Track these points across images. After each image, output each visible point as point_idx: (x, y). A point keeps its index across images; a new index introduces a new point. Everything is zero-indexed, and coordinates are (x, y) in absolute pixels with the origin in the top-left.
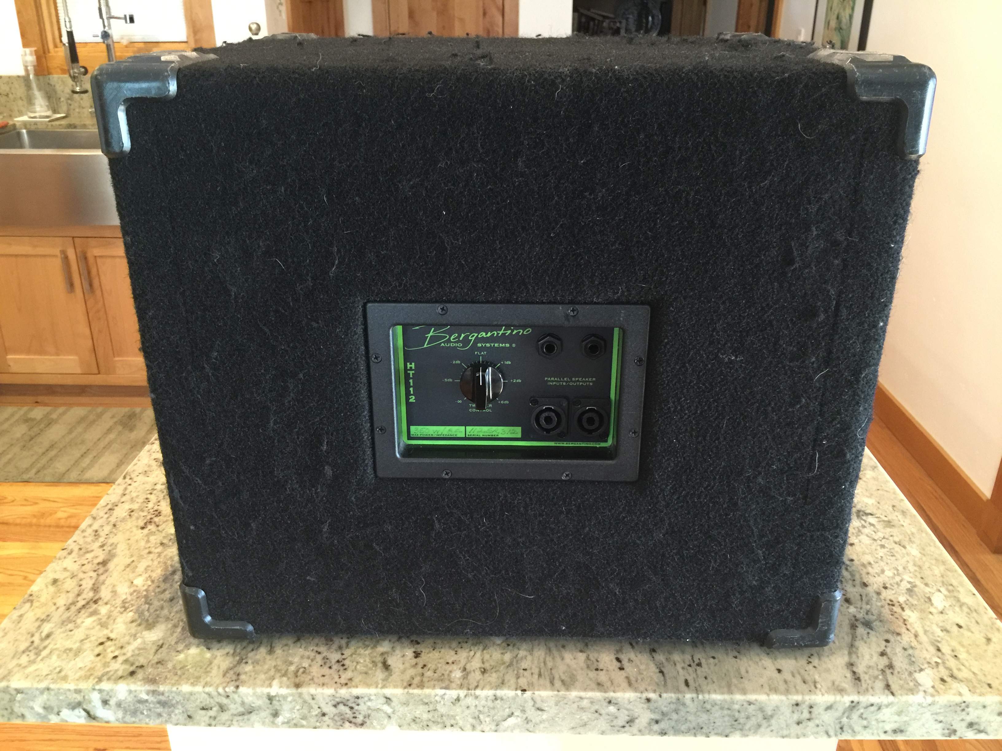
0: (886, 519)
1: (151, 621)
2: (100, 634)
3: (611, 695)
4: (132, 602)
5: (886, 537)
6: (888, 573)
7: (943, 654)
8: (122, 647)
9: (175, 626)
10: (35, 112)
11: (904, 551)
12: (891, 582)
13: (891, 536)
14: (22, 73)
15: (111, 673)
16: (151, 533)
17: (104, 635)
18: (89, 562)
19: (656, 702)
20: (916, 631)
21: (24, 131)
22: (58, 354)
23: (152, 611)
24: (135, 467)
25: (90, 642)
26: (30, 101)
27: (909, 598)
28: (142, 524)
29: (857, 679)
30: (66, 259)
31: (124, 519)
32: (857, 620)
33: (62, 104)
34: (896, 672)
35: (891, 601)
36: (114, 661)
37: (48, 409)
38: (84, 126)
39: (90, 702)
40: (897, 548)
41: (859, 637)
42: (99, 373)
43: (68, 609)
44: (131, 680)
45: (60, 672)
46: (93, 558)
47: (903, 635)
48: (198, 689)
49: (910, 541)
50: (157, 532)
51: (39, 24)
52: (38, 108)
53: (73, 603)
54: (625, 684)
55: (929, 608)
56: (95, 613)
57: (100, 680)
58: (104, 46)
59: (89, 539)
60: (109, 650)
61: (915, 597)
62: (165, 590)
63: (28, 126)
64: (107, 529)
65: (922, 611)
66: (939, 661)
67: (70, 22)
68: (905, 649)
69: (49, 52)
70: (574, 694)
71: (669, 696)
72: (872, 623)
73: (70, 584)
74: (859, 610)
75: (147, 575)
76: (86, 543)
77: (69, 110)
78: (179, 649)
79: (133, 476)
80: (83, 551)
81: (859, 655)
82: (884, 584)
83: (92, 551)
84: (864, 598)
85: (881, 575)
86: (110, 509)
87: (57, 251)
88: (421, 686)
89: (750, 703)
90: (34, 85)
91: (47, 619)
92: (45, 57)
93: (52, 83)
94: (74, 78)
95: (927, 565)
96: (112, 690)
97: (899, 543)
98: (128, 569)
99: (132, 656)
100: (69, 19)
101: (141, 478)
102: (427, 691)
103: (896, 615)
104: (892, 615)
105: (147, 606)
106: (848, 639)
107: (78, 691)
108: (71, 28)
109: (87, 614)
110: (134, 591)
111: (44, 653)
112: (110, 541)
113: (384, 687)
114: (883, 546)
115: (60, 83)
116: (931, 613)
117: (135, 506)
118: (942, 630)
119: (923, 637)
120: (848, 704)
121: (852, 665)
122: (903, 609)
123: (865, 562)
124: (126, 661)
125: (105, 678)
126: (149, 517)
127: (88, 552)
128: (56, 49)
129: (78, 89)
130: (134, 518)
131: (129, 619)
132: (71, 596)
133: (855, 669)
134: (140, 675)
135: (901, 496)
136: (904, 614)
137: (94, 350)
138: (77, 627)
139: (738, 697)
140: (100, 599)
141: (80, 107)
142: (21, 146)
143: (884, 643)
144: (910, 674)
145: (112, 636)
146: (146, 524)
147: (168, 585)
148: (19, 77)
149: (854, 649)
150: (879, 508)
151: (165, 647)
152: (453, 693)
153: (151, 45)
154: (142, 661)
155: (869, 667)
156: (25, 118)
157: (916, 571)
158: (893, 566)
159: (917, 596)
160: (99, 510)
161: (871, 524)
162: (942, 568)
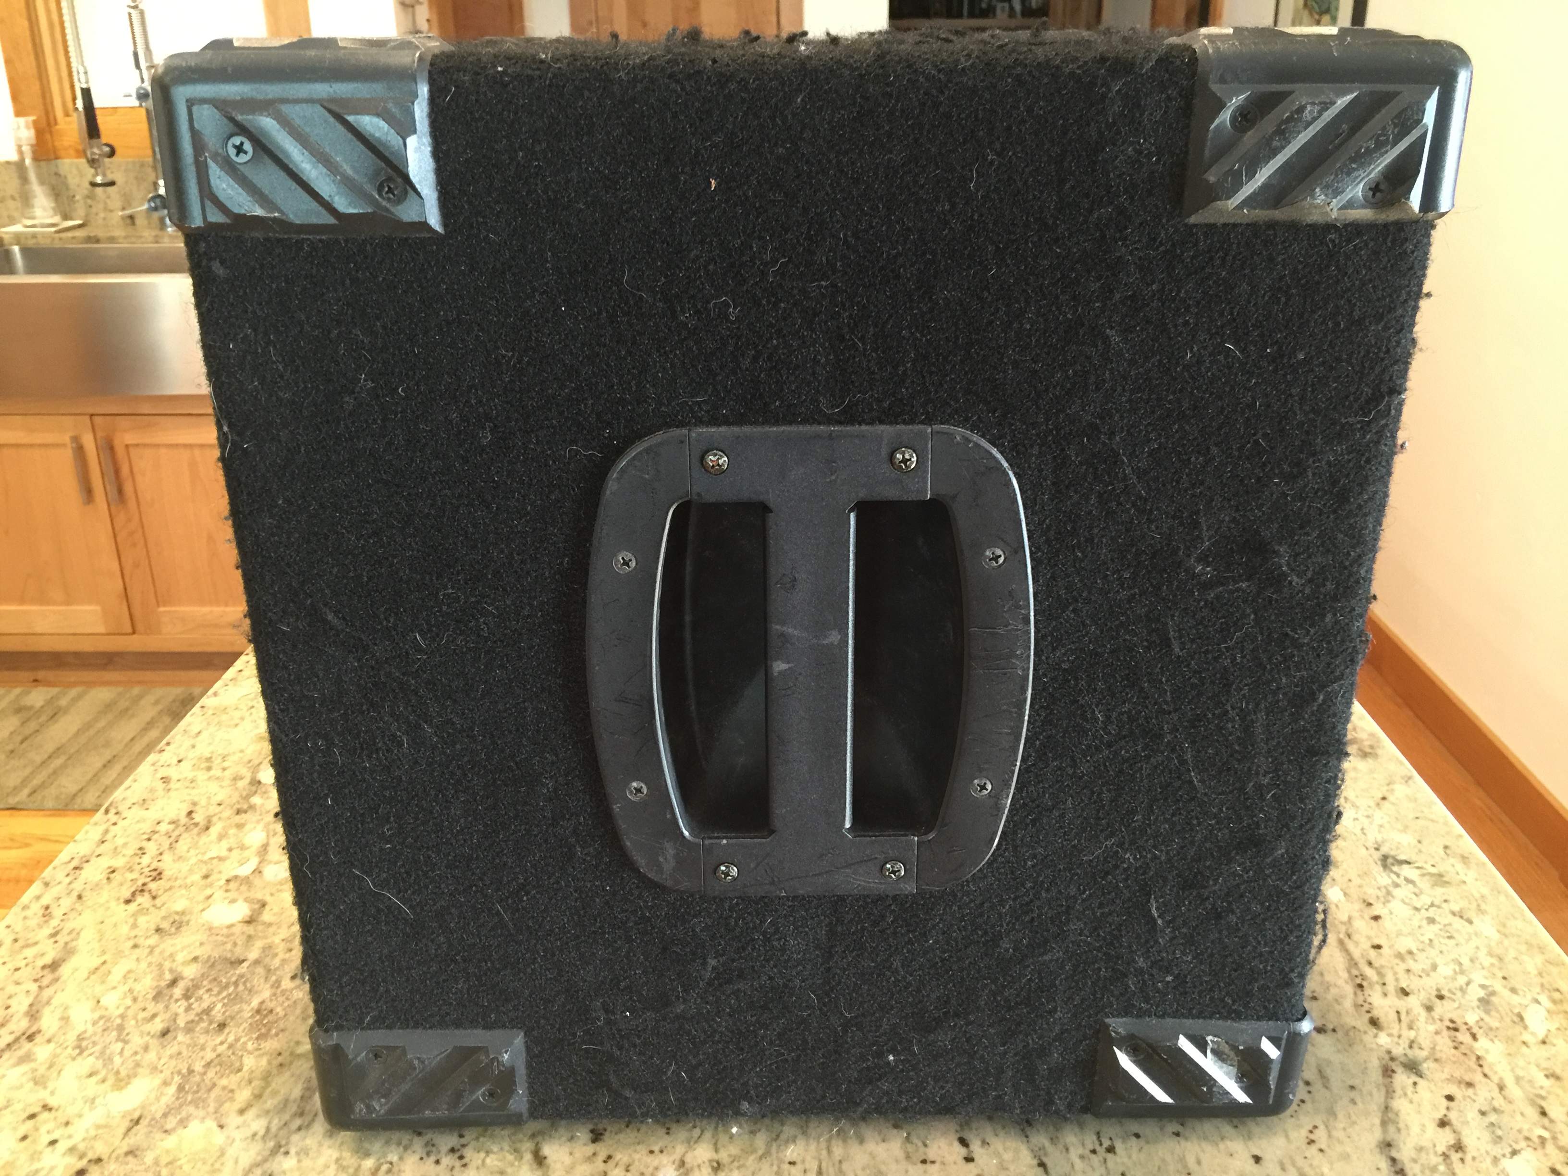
0: (1433, 870)
1: (123, 1073)
2: (33, 1098)
4: (94, 1039)
5: (1437, 903)
6: (1445, 970)
7: (1552, 1121)
8: (67, 1124)
9: (166, 1083)
10: (33, 218)
11: (1469, 928)
12: (1451, 986)
13: (1446, 901)
14: (14, 157)
16: (142, 911)
17: (39, 1100)
18: (27, 965)
20: (1501, 1079)
21: (16, 249)
22: (68, 603)
23: (127, 1053)
24: (129, 792)
25: (12, 1113)
26: (26, 199)
27: (1483, 1015)
28: (127, 895)
29: (1399, 1172)
30: (79, 450)
31: (97, 885)
32: (1392, 1059)
33: (77, 205)
34: (1468, 1158)
35: (1452, 1021)
36: (50, 1149)
37: (54, 691)
38: (112, 240)
40: (1458, 923)
41: (1399, 1092)
42: (134, 633)
46: (35, 957)
47: (1478, 1087)
49: (1480, 911)
50: (152, 909)
51: (40, 78)
52: (38, 212)
55: (1521, 1033)
56: (27, 1058)
59: (32, 923)
60: (43, 1129)
61: (1493, 1013)
62: (154, 1016)
63: (23, 241)
64: (67, 903)
65: (1510, 1040)
66: (1546, 1134)
67: (86, 73)
68: (1483, 1113)
69: (56, 123)
72: (1420, 1064)
74: (1396, 1039)
75: (126, 988)
76: (26, 928)
77: (87, 215)
78: (168, 1127)
79: (120, 809)
80: (21, 943)
81: (1401, 1125)
82: (1438, 990)
83: (36, 943)
84: (1403, 1016)
85: (1432, 974)
86: (76, 868)
87: (66, 438)
90: (32, 176)
92: (51, 132)
93: (62, 173)
94: (92, 162)
95: (1512, 953)
97: (1460, 915)
98: (93, 977)
99: (84, 1140)
100: (85, 68)
101: (137, 813)
103: (1463, 1048)
104: (1456, 1048)
105: (120, 1045)
106: (1379, 1097)
108: (87, 82)
109: (12, 1061)
110: (101, 1018)
112: (69, 925)
114: (1431, 921)
115: (75, 172)
116: (1524, 1043)
117: (119, 862)
118: (1547, 1076)
119: (1514, 1090)
121: (1389, 1145)
122: (1474, 1037)
123: (1403, 951)
124: (72, 1150)
126: (140, 883)
127: (27, 946)
128: (68, 119)
129: (99, 180)
130: (114, 883)
131: (86, 1070)
133: (1394, 1154)
135: (1457, 828)
136: (1476, 1045)
137: (127, 596)
140: (39, 1031)
141: (106, 209)
142: (12, 271)
143: (1445, 1102)
144: (1496, 1160)
145: (52, 1102)
146: (133, 894)
147: (161, 1006)
148: (8, 163)
149: (1390, 1115)
150: (1420, 851)
151: (144, 1122)
154: (100, 1149)
155: (1420, 1149)
156: (18, 228)
157: (1492, 965)
158: (1454, 956)
159: (1498, 1011)
160: (56, 872)
161: (1408, 880)
162: (1539, 959)
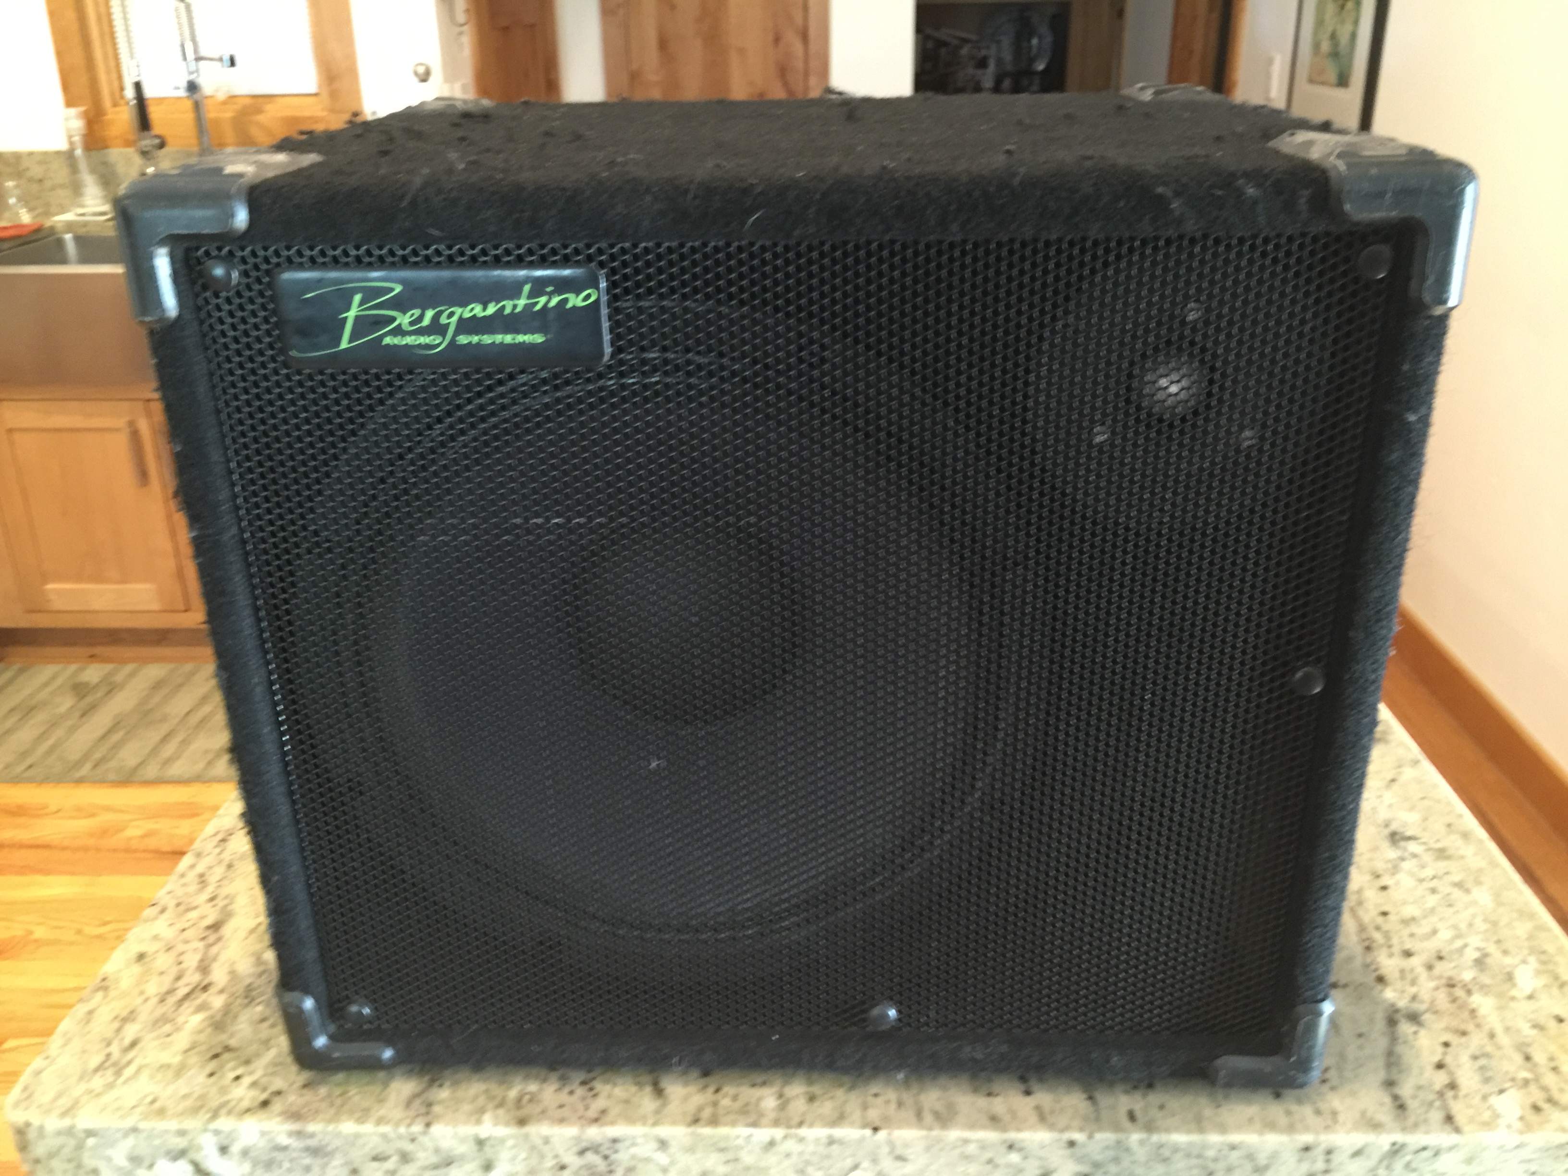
0: (1437, 846)
2: (214, 1040)
3: (1012, 1135)
4: (260, 989)
5: (1439, 875)
6: (1445, 934)
7: (1536, 1065)
8: (248, 1062)
10: (83, 206)
11: (1466, 898)
12: (1449, 948)
13: (1447, 873)
14: (64, 146)
15: (233, 1103)
17: (220, 1042)
18: (192, 926)
19: (1084, 1146)
20: (1492, 1029)
21: (68, 237)
22: (123, 581)
25: (199, 1052)
26: (77, 189)
27: (1478, 974)
29: (1401, 1107)
30: (135, 435)
32: (1396, 1011)
34: (1461, 1095)
35: (1450, 979)
36: (236, 1084)
37: (109, 667)
39: (199, 1148)
40: (1457, 893)
41: (1402, 1039)
43: (162, 1001)
44: (262, 1115)
45: (153, 1102)
46: (198, 919)
47: (1471, 1035)
48: (368, 1128)
49: (1478, 881)
51: (89, 68)
52: (89, 200)
53: (170, 992)
54: (1033, 1118)
55: (1510, 990)
56: (203, 1006)
57: (215, 1115)
58: (189, 104)
59: (191, 889)
60: (227, 1067)
61: (1487, 972)
63: (74, 229)
64: (219, 871)
65: (1500, 995)
66: (1529, 1076)
67: (137, 67)
68: (1475, 1058)
69: (105, 114)
70: (954, 1134)
71: (1104, 1137)
72: (1421, 1016)
73: (164, 961)
74: (1400, 994)
76: (186, 894)
80: (183, 907)
81: (1403, 1067)
82: (1438, 952)
83: (195, 908)
84: (1407, 975)
85: (1433, 938)
86: (222, 840)
87: (121, 422)
88: (714, 1121)
89: (1233, 1147)
90: (83, 165)
91: (129, 1017)
92: (100, 122)
93: (111, 162)
94: (144, 154)
95: (1505, 920)
96: (234, 1131)
97: (1459, 885)
98: (252, 936)
99: (264, 1076)
102: (722, 1131)
103: (1458, 1003)
104: (1452, 1002)
106: (1384, 1043)
107: (182, 1133)
108: (138, 76)
109: (191, 1009)
111: (128, 1072)
112: (224, 891)
113: (655, 1124)
115: (123, 161)
116: (1513, 998)
118: (1533, 1027)
119: (1504, 1039)
120: (1386, 1147)
121: (1392, 1084)
122: (1469, 992)
123: (1408, 917)
124: (254, 1084)
125: (224, 1111)
127: (188, 910)
128: (116, 109)
131: (257, 1017)
132: (166, 982)
133: (1396, 1091)
134: (277, 1106)
136: (1471, 1000)
138: (178, 1029)
139: (1214, 1138)
140: (212, 983)
142: (64, 261)
143: (1442, 1048)
144: (1485, 1097)
145: (233, 1042)
148: (58, 153)
149: (1394, 1058)
150: (1425, 828)
152: (763, 1134)
153: (260, 100)
154: (279, 1083)
155: (1419, 1088)
156: (69, 217)
157: (1488, 930)
158: (1453, 922)
159: (1491, 970)
161: (1415, 856)
162: (1530, 924)
